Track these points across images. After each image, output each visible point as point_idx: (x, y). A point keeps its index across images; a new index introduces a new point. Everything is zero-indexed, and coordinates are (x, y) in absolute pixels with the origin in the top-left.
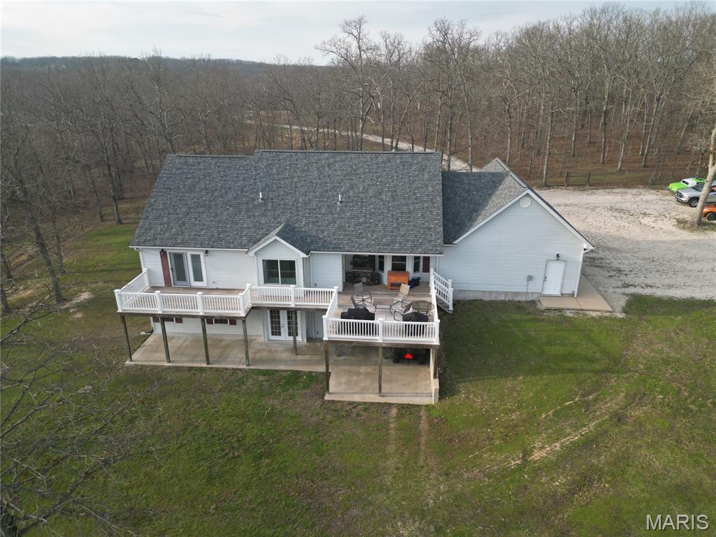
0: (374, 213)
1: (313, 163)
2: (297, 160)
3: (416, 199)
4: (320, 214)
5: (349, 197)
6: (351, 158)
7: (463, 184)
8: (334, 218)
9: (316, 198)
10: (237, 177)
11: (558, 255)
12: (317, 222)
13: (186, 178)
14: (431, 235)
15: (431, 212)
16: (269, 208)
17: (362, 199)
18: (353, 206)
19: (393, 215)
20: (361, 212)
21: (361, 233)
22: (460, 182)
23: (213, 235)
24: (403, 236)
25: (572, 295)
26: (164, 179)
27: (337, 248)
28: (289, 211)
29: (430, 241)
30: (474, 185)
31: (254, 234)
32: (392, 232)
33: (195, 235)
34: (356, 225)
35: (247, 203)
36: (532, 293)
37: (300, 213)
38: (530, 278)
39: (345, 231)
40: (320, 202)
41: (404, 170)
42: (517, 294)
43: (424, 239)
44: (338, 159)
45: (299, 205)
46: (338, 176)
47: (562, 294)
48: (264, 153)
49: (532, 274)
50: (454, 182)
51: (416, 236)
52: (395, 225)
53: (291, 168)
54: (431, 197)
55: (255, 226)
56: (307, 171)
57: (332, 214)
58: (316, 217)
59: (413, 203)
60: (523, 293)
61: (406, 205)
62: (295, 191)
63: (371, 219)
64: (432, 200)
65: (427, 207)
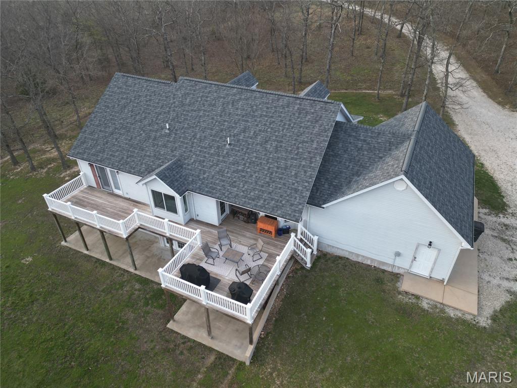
0: (254, 162)
1: (221, 97)
2: (209, 92)
3: (297, 154)
4: (208, 154)
5: (238, 141)
6: (255, 97)
7: (358, 140)
8: (218, 161)
9: (211, 136)
10: (158, 103)
11: (431, 242)
12: (204, 161)
13: (122, 98)
14: (296, 198)
15: (305, 172)
16: (171, 140)
17: (249, 144)
18: (239, 150)
19: (269, 168)
20: (243, 159)
21: (235, 182)
22: (355, 137)
23: (123, 158)
24: (270, 193)
25: (442, 281)
26: (107, 96)
27: (210, 192)
28: (185, 145)
29: (292, 205)
30: (369, 144)
31: (152, 163)
32: (262, 186)
33: (111, 155)
34: (234, 172)
35: (157, 131)
36: (399, 268)
37: (193, 150)
38: (398, 254)
39: (223, 176)
40: (213, 141)
41: (298, 118)
42: (384, 264)
43: (288, 201)
44: (243, 97)
45: (195, 141)
46: (237, 115)
47: (431, 277)
48: (186, 81)
49: (401, 251)
50: (350, 136)
51: (281, 196)
52: (267, 180)
53: (202, 99)
54: (312, 155)
55: (155, 155)
56: (213, 106)
57: (219, 156)
58: (205, 157)
59: (292, 158)
60: (390, 264)
61: (285, 159)
62: (197, 126)
63: (249, 168)
64: (311, 158)
65: (304, 166)
